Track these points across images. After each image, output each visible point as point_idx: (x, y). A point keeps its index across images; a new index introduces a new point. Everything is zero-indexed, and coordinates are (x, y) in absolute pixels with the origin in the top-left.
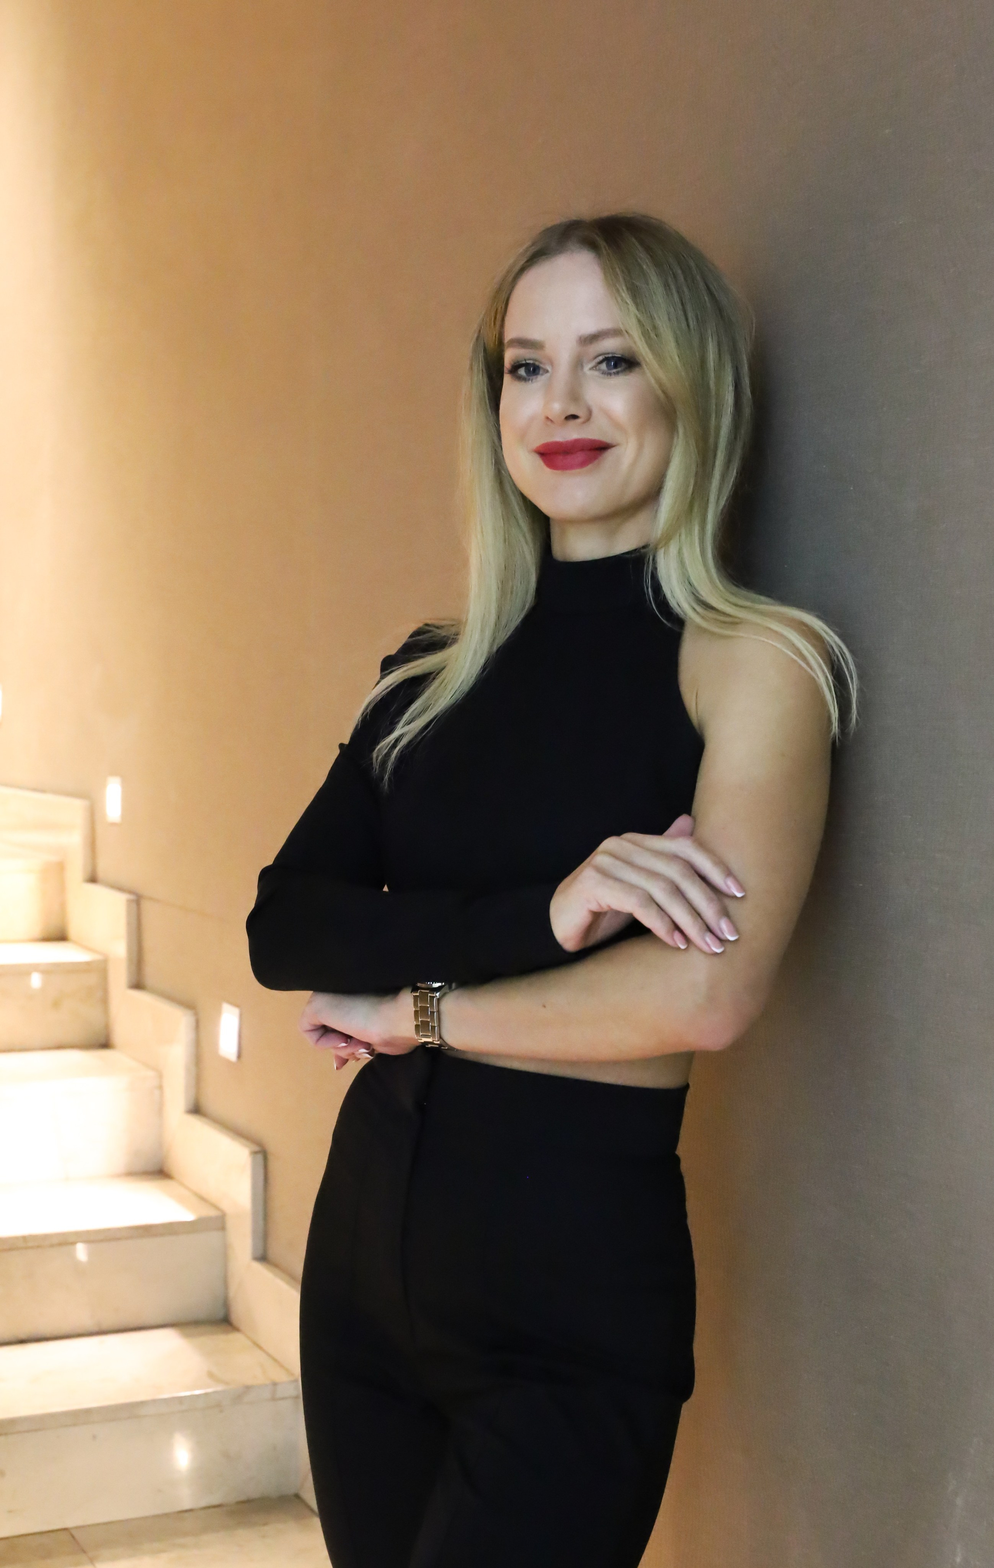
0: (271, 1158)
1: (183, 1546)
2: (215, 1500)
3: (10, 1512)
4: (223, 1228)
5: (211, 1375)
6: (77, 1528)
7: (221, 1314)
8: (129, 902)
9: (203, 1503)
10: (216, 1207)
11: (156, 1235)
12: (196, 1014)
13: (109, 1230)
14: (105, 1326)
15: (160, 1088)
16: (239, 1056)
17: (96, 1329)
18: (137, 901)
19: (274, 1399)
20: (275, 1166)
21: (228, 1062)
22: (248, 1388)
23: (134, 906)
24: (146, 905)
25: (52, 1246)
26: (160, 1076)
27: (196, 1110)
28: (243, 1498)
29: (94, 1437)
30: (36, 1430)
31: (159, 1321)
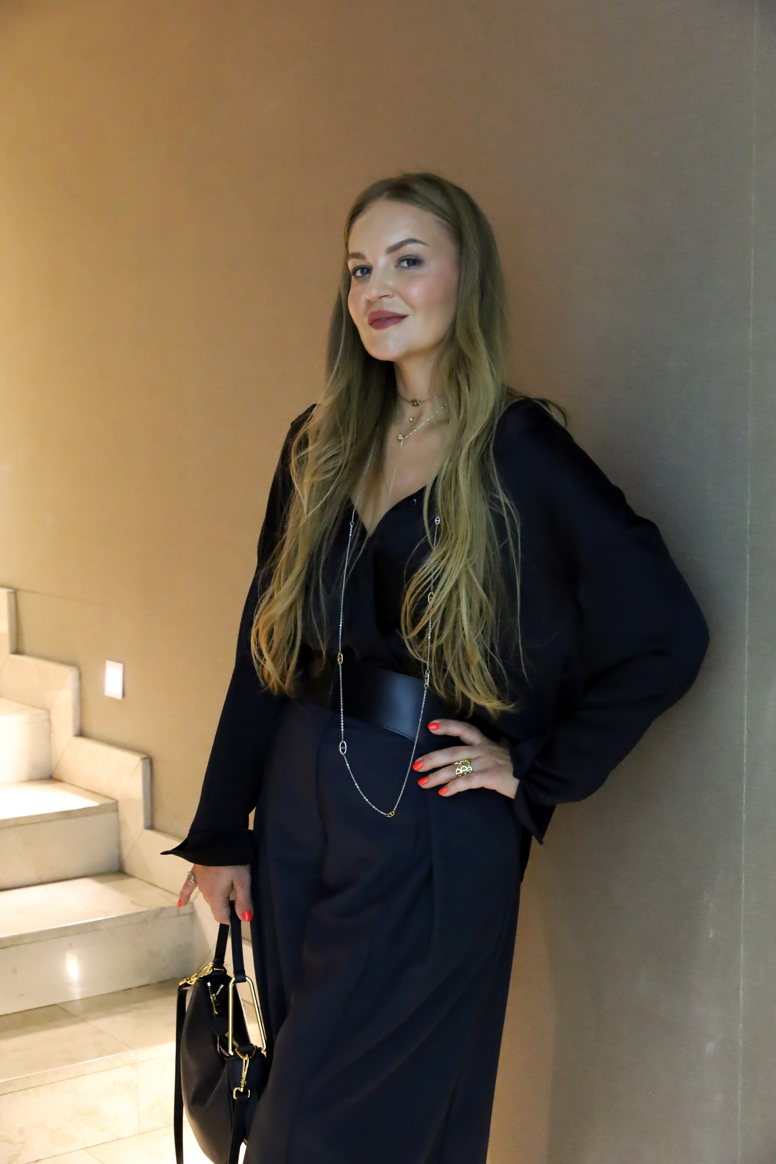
0: (154, 762)
1: (138, 1008)
2: (143, 982)
3: (21, 995)
4: (116, 811)
5: (133, 902)
6: (63, 1003)
7: (117, 867)
8: (9, 593)
9: (138, 984)
10: (112, 799)
11: (77, 817)
12: (79, 669)
13: (45, 815)
14: (44, 879)
15: (49, 720)
16: (124, 694)
17: (38, 881)
18: (15, 593)
19: (178, 915)
20: (159, 768)
21: (113, 700)
22: (163, 909)
23: (13, 596)
24: (22, 597)
25: (9, 827)
26: (49, 712)
27: (81, 734)
28: (162, 979)
29: (71, 944)
30: (34, 942)
31: (82, 874)
